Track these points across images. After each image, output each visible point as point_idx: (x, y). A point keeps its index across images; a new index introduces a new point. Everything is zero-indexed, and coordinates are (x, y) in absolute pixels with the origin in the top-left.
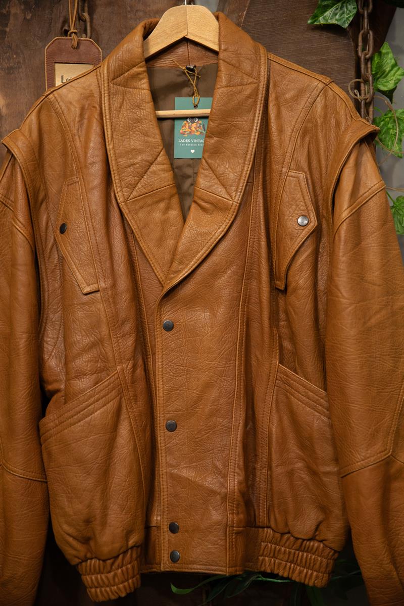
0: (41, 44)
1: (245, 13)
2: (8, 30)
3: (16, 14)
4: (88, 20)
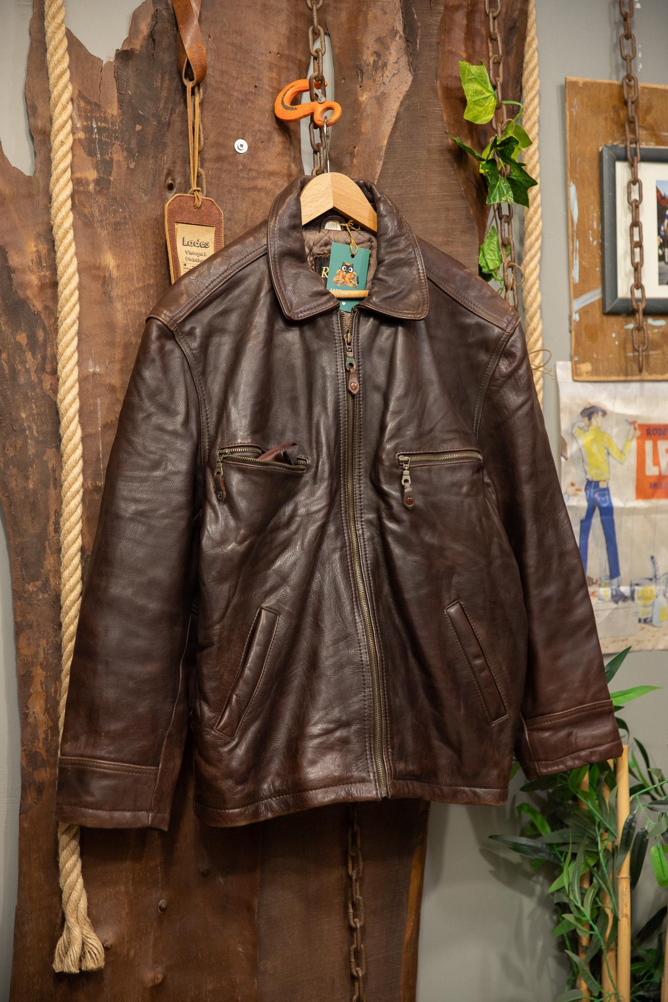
0: (146, 198)
2: (112, 179)
3: (119, 161)
4: (204, 177)
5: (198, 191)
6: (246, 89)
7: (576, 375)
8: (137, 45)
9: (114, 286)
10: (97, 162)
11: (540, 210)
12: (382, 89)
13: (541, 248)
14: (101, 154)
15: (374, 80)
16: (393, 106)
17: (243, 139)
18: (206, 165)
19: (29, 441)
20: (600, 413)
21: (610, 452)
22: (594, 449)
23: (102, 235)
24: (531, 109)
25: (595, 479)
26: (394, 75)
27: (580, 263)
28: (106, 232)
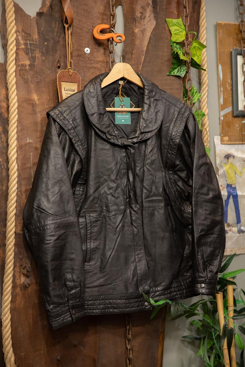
0: (49, 72)
1: (141, 66)
2: (36, 64)
3: (38, 57)
4: (73, 63)
5: (70, 69)
6: (89, 28)
7: (222, 141)
8: (45, 10)
9: (37, 107)
10: (30, 57)
11: (207, 75)
12: (144, 27)
13: (208, 91)
14: (31, 55)
15: (141, 24)
16: (148, 34)
17: (88, 47)
18: (73, 58)
19: (3, 170)
20: (232, 157)
21: (236, 172)
22: (230, 171)
23: (32, 87)
24: (203, 35)
25: (231, 184)
26: (149, 21)
27: (223, 96)
28: (33, 86)
